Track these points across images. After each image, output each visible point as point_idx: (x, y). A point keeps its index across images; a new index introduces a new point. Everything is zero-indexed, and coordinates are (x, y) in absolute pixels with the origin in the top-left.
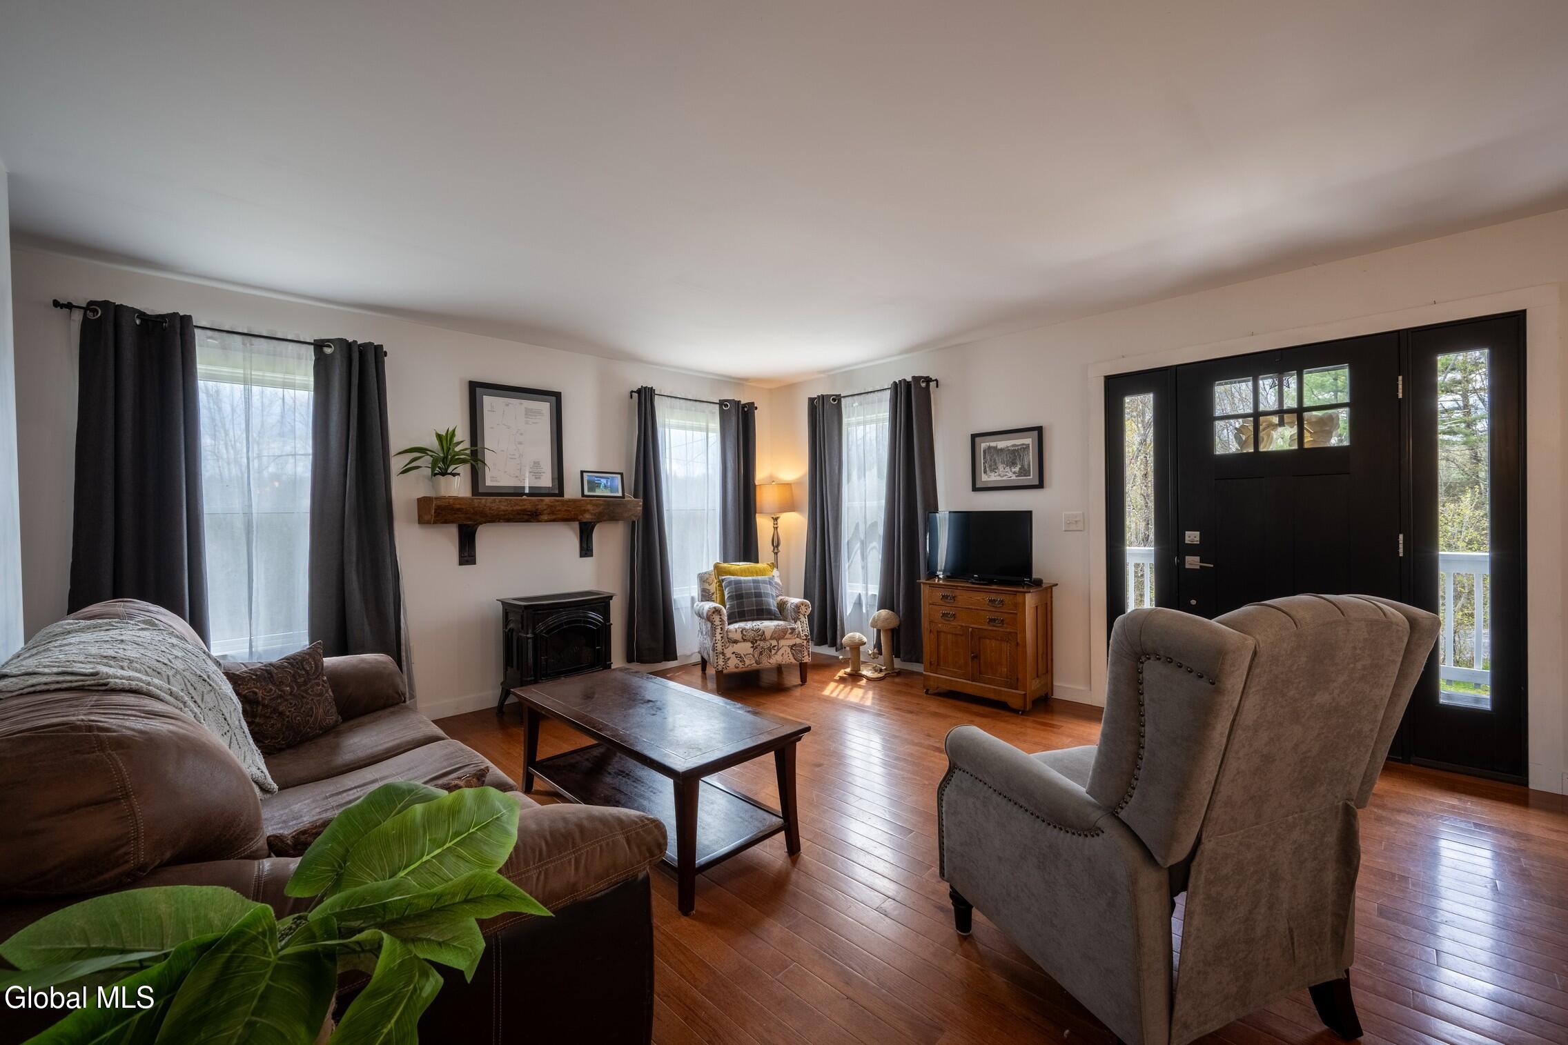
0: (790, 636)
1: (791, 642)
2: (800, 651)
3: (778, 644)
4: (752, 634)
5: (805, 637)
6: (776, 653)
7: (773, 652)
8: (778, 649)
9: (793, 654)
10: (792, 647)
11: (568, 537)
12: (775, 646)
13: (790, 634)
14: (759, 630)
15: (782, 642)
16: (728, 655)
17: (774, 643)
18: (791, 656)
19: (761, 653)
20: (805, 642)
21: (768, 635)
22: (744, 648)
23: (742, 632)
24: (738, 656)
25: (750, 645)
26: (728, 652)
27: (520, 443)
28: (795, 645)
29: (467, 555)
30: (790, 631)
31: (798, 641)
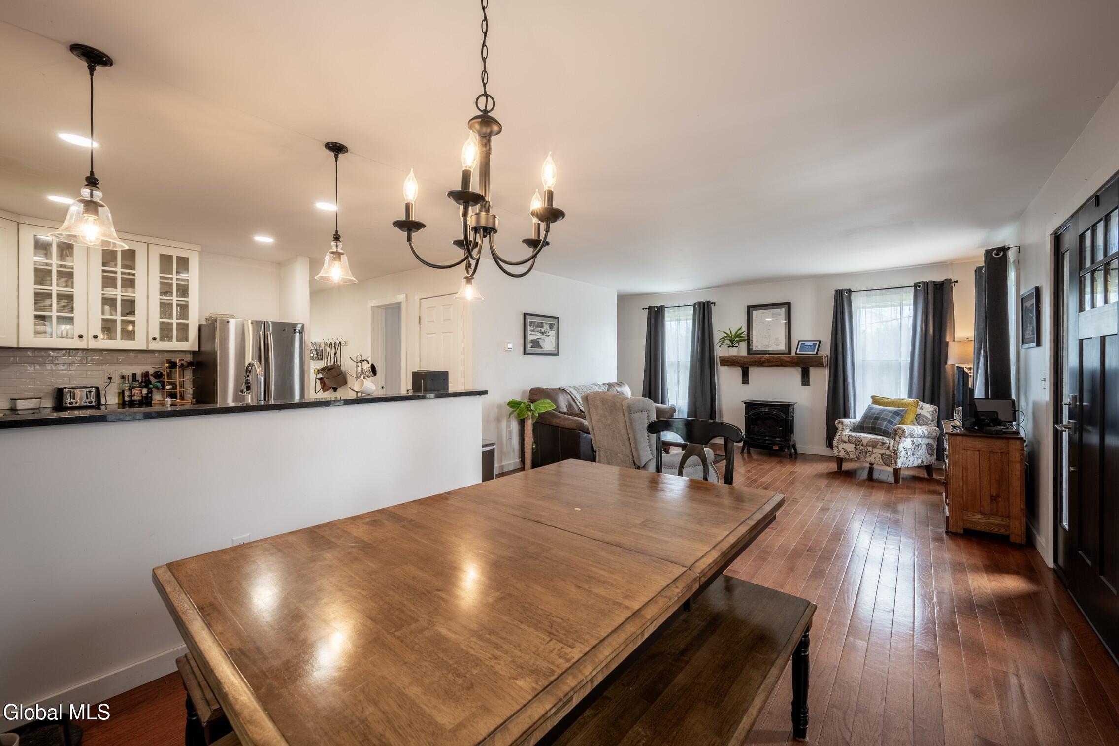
0: (881, 447)
1: (883, 451)
2: (889, 459)
3: (872, 450)
4: (854, 439)
5: (893, 451)
6: (870, 456)
7: (868, 454)
8: (872, 454)
9: (883, 460)
10: (882, 455)
11: (796, 374)
12: (870, 451)
13: (880, 445)
14: (859, 438)
15: (875, 450)
16: (840, 449)
17: (870, 449)
18: (881, 461)
19: (860, 453)
20: (893, 454)
21: (865, 442)
22: (850, 447)
23: (849, 437)
24: (845, 451)
25: (854, 446)
26: (841, 446)
27: (769, 330)
28: (885, 454)
29: (745, 379)
30: (880, 444)
31: (887, 452)
